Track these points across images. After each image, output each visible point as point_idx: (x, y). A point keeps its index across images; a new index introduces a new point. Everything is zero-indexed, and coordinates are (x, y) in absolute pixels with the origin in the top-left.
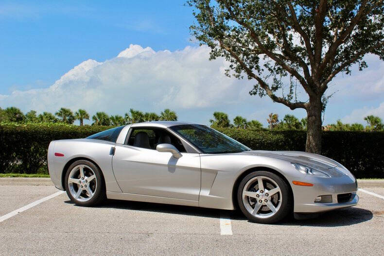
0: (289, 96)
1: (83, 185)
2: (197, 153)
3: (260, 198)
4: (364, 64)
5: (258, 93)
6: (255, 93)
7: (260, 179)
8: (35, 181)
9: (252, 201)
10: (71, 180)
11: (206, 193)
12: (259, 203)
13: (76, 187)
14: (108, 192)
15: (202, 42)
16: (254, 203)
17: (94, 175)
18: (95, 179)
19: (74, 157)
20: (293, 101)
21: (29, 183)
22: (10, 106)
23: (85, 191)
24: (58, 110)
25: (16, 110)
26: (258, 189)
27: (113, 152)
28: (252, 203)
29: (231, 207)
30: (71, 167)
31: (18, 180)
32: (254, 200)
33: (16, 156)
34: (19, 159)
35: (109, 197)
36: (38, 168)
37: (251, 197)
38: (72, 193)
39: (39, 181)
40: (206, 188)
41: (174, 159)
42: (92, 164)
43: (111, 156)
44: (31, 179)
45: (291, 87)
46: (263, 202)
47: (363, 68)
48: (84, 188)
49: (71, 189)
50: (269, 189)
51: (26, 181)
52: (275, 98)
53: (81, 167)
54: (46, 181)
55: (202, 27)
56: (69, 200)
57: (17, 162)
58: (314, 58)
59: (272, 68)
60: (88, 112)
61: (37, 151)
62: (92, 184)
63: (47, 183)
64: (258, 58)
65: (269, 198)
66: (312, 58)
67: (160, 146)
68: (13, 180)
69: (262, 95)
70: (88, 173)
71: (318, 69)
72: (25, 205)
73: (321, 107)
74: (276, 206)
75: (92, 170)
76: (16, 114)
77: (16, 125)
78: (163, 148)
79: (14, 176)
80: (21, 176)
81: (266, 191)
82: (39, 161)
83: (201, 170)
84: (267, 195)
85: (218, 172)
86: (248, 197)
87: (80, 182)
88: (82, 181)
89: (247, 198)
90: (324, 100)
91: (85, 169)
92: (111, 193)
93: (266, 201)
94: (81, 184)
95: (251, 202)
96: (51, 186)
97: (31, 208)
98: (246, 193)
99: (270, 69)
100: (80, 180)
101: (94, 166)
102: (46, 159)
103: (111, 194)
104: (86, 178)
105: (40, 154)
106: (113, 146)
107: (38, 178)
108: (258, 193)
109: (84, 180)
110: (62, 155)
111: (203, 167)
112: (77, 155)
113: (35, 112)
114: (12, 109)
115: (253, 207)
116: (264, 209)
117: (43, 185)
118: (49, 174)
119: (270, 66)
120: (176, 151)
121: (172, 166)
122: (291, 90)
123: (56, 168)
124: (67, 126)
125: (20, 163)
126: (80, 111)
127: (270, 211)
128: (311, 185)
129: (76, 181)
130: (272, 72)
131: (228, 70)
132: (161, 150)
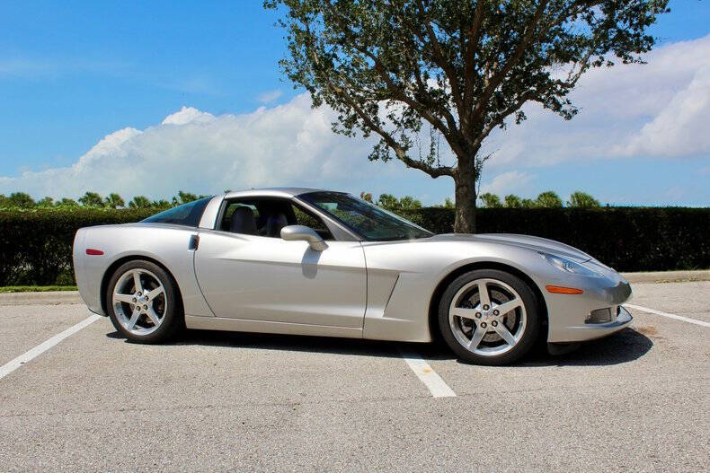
0: (429, 159)
1: (141, 306)
2: (356, 241)
3: (483, 319)
4: (521, 115)
5: (381, 156)
6: (376, 158)
7: (482, 285)
8: (53, 297)
9: (467, 325)
10: (118, 297)
11: (377, 313)
12: (480, 329)
13: (127, 309)
14: (187, 318)
15: (296, 83)
16: (470, 328)
17: (162, 286)
18: (162, 293)
19: (123, 256)
20: (434, 166)
21: (43, 300)
22: (15, 192)
23: (144, 317)
24: (83, 195)
25: (24, 196)
26: (479, 303)
27: (194, 243)
28: (467, 329)
29: (425, 337)
30: (116, 274)
31: (23, 297)
32: (471, 323)
33: (23, 257)
34: (28, 261)
35: (190, 326)
36: (56, 276)
37: (464, 318)
38: (120, 321)
39: (59, 297)
40: (376, 304)
41: (313, 252)
42: (157, 267)
43: (192, 251)
44: (46, 294)
45: (432, 145)
46: (489, 325)
47: (520, 121)
48: (143, 311)
49: (119, 314)
50: (499, 303)
51: (38, 297)
52: (409, 163)
53: (136, 273)
54: (71, 296)
55: (296, 61)
56: (115, 330)
57: (24, 266)
58: (464, 103)
59: (399, 120)
60: (123, 197)
61: (54, 249)
62: (157, 303)
63: (72, 300)
64: (376, 107)
65: (500, 319)
66: (461, 103)
67: (286, 230)
68: (16, 297)
69: (386, 158)
70: (148, 283)
71: (469, 119)
72: (36, 345)
73: (474, 174)
74: (514, 332)
75: (156, 277)
76: (24, 201)
77: (20, 210)
78: (291, 234)
79: (17, 291)
80: (28, 290)
81: (495, 306)
82: (58, 265)
83: (367, 271)
84: (496, 312)
85: (401, 274)
86: (459, 317)
87: (135, 300)
88: (139, 298)
89: (457, 319)
90: (478, 163)
91: (143, 277)
92: (195, 318)
93: (495, 323)
94: (136, 305)
95: (464, 327)
96: (79, 305)
97: (46, 352)
98: (454, 311)
99: (395, 122)
100: (134, 296)
101: (161, 270)
102: (70, 260)
103: (193, 320)
104: (146, 292)
105: (60, 254)
106: (195, 233)
107: (56, 293)
108: (478, 309)
109: (143, 296)
110: (100, 253)
111: (370, 265)
112: (129, 252)
113: (51, 200)
114: (19, 194)
115: (469, 336)
116: (490, 339)
117: (66, 303)
118: (75, 284)
119: (395, 118)
120: (315, 238)
121: (310, 265)
122: (432, 149)
123: (89, 274)
124: (100, 209)
125: (29, 267)
126: (112, 195)
127: (502, 342)
128: (579, 292)
129: (127, 298)
130: (399, 125)
131: (336, 124)
132: (289, 238)
